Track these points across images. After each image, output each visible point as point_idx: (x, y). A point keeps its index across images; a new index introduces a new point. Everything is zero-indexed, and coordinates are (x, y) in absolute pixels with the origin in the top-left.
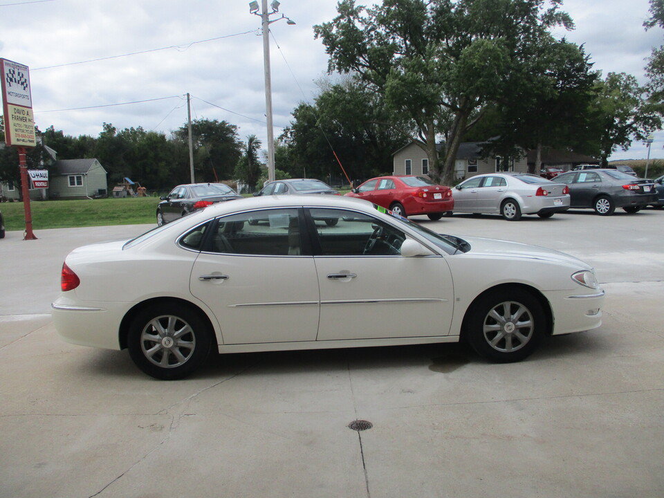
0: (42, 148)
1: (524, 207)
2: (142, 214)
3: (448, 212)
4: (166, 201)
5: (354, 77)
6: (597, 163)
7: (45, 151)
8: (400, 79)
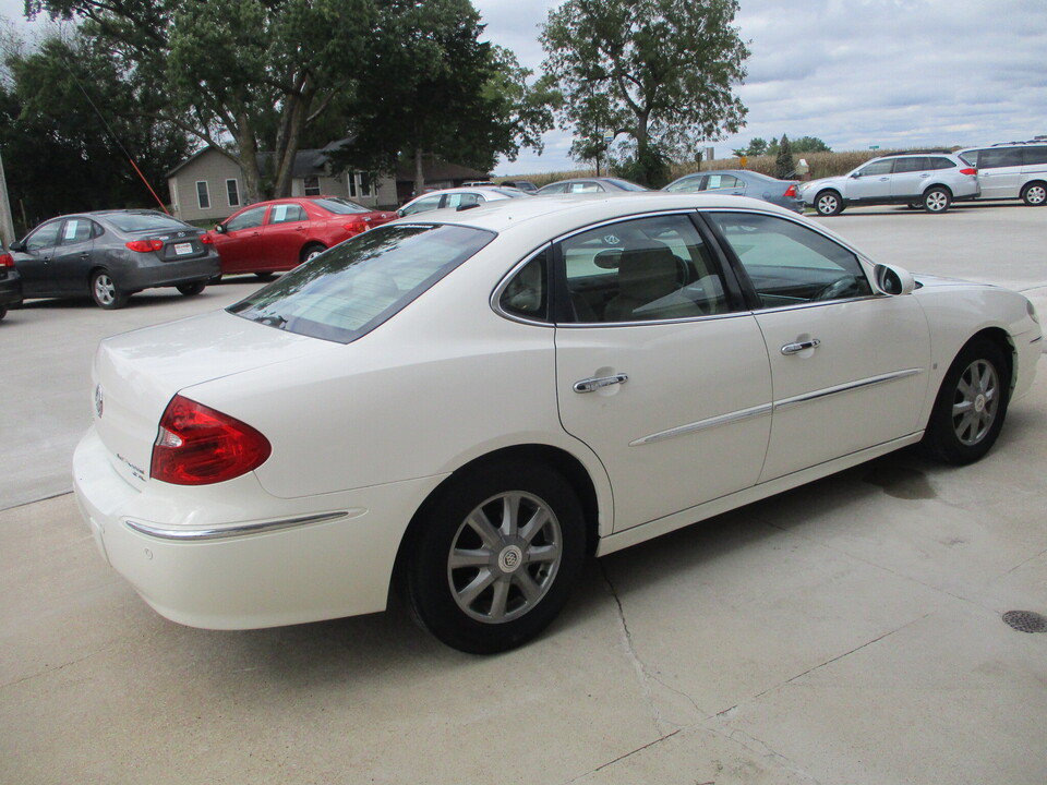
8: (195, 35)
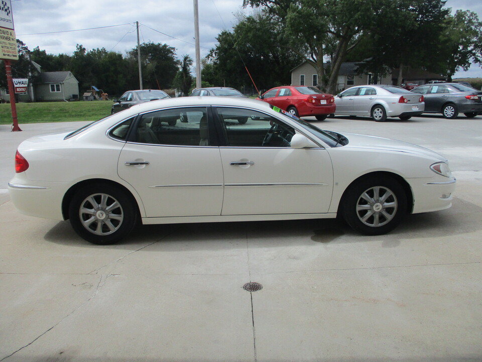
0: (30, 63)
1: (389, 111)
2: (102, 113)
3: (331, 115)
4: (118, 103)
5: (263, 10)
6: (444, 80)
7: (32, 65)
8: (297, 12)
